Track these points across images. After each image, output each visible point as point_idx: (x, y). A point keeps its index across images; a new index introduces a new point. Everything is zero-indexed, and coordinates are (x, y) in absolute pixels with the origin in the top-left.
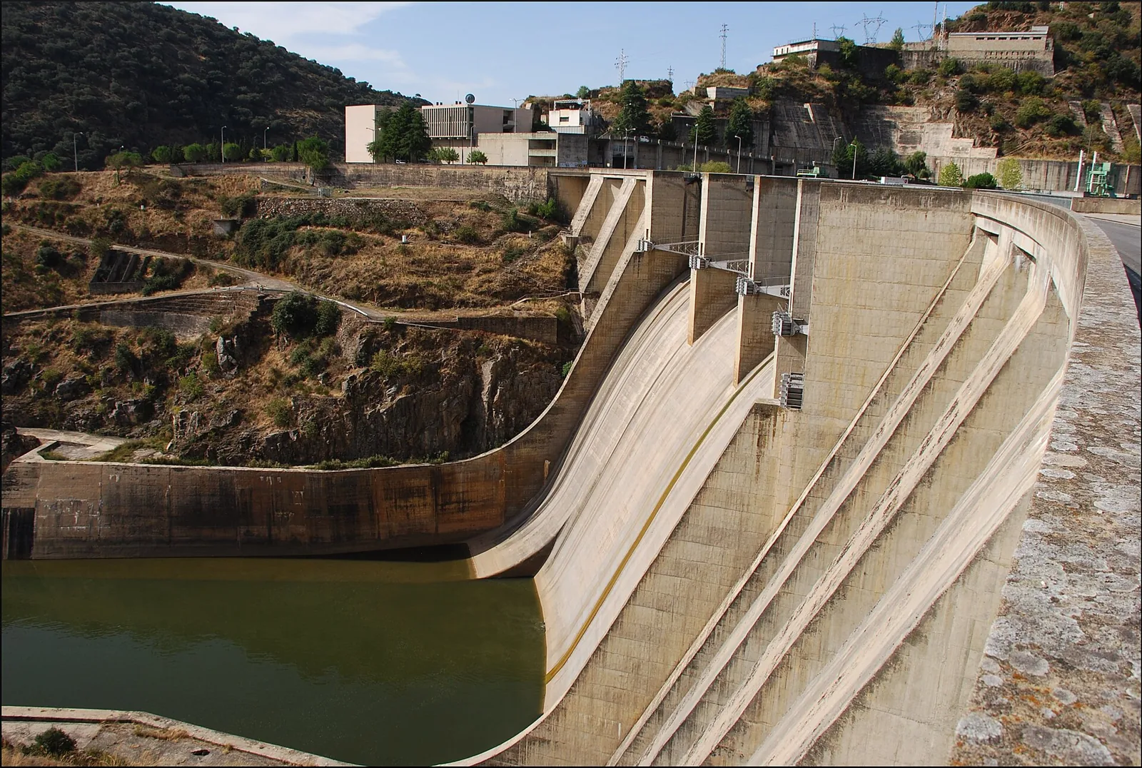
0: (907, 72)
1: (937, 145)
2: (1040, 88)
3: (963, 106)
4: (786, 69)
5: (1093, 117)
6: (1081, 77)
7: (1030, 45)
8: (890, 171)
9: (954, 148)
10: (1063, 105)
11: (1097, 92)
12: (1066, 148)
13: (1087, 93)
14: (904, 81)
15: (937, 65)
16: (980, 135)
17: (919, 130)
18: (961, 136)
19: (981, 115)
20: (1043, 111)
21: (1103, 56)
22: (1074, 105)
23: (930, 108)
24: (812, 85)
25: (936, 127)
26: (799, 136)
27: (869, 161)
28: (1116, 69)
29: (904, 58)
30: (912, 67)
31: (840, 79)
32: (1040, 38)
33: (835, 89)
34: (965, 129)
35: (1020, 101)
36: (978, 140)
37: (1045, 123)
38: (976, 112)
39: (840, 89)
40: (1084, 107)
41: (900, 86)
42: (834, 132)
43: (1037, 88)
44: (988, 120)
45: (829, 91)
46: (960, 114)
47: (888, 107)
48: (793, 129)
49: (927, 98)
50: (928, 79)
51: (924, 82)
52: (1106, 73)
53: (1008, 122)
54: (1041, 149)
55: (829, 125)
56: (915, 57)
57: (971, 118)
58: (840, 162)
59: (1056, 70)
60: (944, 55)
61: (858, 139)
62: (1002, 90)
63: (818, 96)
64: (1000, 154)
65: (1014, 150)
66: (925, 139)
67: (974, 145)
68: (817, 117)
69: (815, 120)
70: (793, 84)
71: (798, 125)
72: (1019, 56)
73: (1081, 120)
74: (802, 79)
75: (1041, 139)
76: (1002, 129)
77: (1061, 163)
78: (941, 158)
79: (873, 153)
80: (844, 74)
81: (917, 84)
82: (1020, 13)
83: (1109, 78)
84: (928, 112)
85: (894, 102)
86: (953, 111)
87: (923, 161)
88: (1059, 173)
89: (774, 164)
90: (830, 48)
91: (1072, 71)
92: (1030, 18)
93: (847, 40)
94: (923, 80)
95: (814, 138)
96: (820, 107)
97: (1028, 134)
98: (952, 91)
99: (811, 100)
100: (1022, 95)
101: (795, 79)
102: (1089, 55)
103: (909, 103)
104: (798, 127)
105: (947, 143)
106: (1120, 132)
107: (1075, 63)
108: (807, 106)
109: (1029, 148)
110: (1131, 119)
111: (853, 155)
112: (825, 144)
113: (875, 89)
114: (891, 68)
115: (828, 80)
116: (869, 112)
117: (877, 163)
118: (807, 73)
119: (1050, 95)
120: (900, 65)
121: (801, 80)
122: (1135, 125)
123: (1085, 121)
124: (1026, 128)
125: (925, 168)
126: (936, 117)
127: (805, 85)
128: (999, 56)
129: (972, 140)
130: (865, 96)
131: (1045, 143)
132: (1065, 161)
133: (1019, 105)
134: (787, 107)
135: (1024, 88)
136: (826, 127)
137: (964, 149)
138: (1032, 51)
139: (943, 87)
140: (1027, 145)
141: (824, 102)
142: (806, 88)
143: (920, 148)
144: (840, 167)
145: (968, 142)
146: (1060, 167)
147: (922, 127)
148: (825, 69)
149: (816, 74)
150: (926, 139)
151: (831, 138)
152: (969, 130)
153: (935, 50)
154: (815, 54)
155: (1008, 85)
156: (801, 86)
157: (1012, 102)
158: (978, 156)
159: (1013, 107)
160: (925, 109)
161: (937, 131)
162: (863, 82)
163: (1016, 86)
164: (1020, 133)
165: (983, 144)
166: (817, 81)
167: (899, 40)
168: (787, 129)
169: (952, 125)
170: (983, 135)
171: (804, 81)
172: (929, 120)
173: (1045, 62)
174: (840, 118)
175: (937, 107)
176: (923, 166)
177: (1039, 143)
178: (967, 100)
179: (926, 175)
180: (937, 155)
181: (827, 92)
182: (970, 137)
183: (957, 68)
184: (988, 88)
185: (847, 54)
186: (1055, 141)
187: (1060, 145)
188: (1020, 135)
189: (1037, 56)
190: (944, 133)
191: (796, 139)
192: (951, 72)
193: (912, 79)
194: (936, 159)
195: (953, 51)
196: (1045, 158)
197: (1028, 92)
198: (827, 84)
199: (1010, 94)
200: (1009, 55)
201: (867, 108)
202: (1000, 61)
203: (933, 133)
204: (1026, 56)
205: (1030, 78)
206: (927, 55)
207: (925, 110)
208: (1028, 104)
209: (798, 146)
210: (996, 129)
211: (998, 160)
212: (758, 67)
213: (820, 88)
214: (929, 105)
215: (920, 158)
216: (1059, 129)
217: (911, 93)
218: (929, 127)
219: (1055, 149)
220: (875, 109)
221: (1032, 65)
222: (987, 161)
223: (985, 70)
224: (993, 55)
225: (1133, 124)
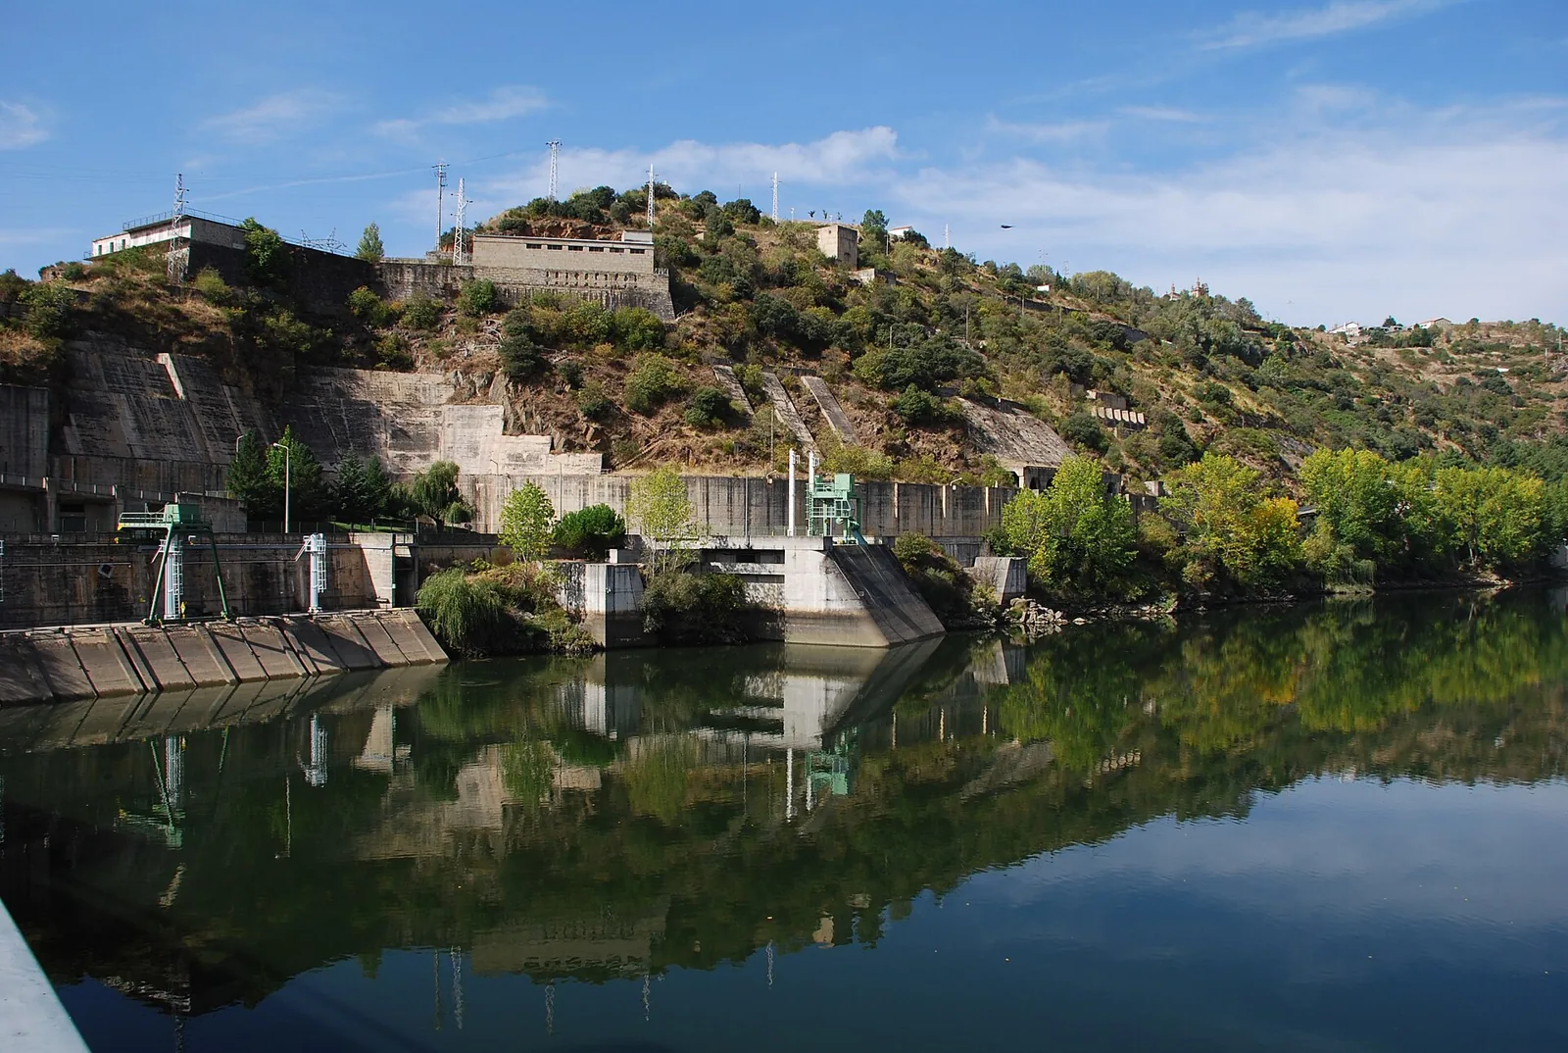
0: (396, 304)
1: (474, 450)
2: (659, 338)
3: (521, 369)
4: (111, 274)
5: (757, 394)
6: (720, 325)
7: (626, 262)
8: (379, 511)
9: (510, 456)
10: (705, 372)
11: (752, 352)
12: (730, 452)
13: (737, 353)
14: (391, 319)
15: (455, 294)
16: (563, 427)
17: (431, 420)
18: (522, 430)
19: (557, 387)
20: (673, 380)
21: (743, 293)
22: (723, 372)
23: (450, 375)
24: (177, 312)
25: (468, 412)
26: (140, 429)
27: (326, 487)
28: (772, 316)
29: (389, 277)
30: (405, 297)
31: (249, 305)
32: (642, 251)
33: (235, 325)
34: (529, 415)
35: (627, 362)
36: (560, 439)
37: (683, 404)
38: (547, 381)
39: (246, 327)
40: (739, 377)
41: (384, 333)
42: (235, 422)
43: (654, 339)
44: (574, 397)
45: (221, 329)
46: (515, 386)
47: (360, 372)
48: (125, 411)
49: (442, 356)
50: (438, 320)
51: (433, 324)
52: (757, 322)
53: (612, 402)
54: (685, 454)
55: (223, 405)
56: (409, 277)
57: (539, 393)
58: (249, 491)
59: (677, 311)
60: (466, 275)
61: (292, 435)
62: (590, 340)
63: (193, 339)
64: (607, 466)
65: (633, 458)
66: (446, 437)
67: (552, 448)
68: (191, 385)
69: (185, 393)
70: (126, 306)
71: (138, 402)
72: (610, 282)
73: (740, 402)
74: (150, 297)
75: (680, 435)
76: (602, 413)
77: (730, 479)
78: (486, 478)
79: (335, 471)
80: (255, 296)
81: (418, 329)
82: (585, 224)
83: (762, 331)
84: (447, 383)
85: (372, 362)
86: (501, 381)
87: (452, 484)
88: (730, 500)
89: (50, 499)
90: (222, 240)
91: (703, 314)
92: (603, 231)
93: (261, 228)
94: (430, 320)
95: (184, 434)
96: (197, 364)
97: (654, 425)
98: (491, 342)
99: (175, 347)
100: (627, 352)
101: (132, 297)
102: (724, 289)
103: (405, 365)
104: (138, 409)
105: (495, 446)
106: (805, 422)
107: (706, 301)
108: (164, 358)
109: (661, 453)
110: (813, 402)
111: (282, 473)
112: (216, 451)
113: (329, 333)
114: (360, 294)
115: (218, 303)
116: (318, 382)
117: (346, 490)
118: (164, 288)
119: (678, 352)
120: (382, 291)
121: (147, 297)
122: (823, 411)
123: (746, 403)
124: (649, 414)
125: (460, 500)
126: (466, 394)
127: (157, 310)
128: (572, 280)
129: (547, 439)
130: (308, 345)
131: (689, 442)
132: (736, 476)
133: (627, 370)
134: (108, 358)
135: (630, 338)
136: (217, 412)
137: (534, 459)
138: (630, 274)
139: (472, 334)
140: (656, 446)
141: (209, 353)
142: (160, 317)
143: (436, 457)
144: (250, 504)
145: (536, 443)
146: (730, 488)
147: (437, 414)
148: (209, 280)
149: (186, 291)
150: (451, 439)
151: (228, 435)
152: (538, 419)
153: (449, 265)
154: (186, 250)
155: (600, 331)
156: (147, 313)
157: (611, 364)
158: (565, 472)
159: (614, 373)
160: (438, 378)
161: (470, 422)
162: (301, 315)
163: (614, 334)
164: (639, 424)
165: (570, 447)
166: (189, 306)
167: (374, 245)
168: (109, 411)
169: (501, 409)
170: (568, 427)
171: (154, 303)
172: (452, 400)
173: (656, 295)
174: (249, 387)
175: (465, 373)
176: (455, 496)
177: (678, 443)
178: (527, 357)
179: (464, 516)
180: (474, 471)
181: (213, 329)
182: (542, 431)
183: (494, 301)
184: (562, 338)
185: (264, 256)
186: (708, 439)
187: (720, 447)
188: (639, 426)
189: (640, 284)
190: (485, 426)
191: (133, 437)
192: (484, 307)
193: (407, 318)
194: (476, 481)
195: (483, 268)
196: (695, 472)
197: (638, 346)
198: (212, 311)
199: (607, 347)
200: (591, 280)
201: (314, 374)
202: (575, 290)
203: (463, 426)
204: (621, 282)
205: (639, 319)
206: (433, 275)
207: (440, 378)
208: (644, 368)
209: (138, 452)
210: (592, 416)
211: (608, 478)
212: (42, 272)
213: (198, 319)
214: (447, 369)
215: (446, 477)
216: (711, 414)
217: (407, 346)
218: (451, 413)
219: (711, 453)
220: (332, 374)
221: (633, 298)
222: (585, 480)
223: (551, 302)
224: (562, 278)
225: (819, 409)
